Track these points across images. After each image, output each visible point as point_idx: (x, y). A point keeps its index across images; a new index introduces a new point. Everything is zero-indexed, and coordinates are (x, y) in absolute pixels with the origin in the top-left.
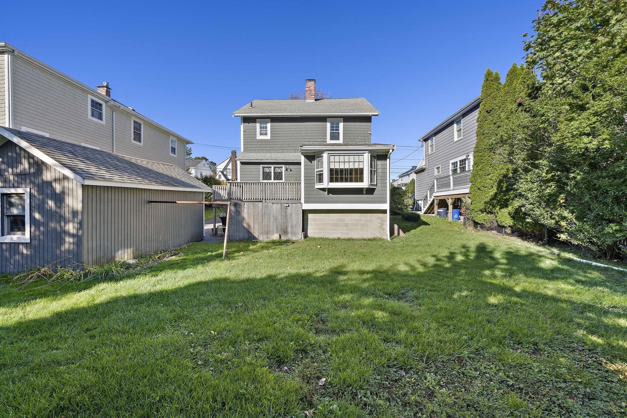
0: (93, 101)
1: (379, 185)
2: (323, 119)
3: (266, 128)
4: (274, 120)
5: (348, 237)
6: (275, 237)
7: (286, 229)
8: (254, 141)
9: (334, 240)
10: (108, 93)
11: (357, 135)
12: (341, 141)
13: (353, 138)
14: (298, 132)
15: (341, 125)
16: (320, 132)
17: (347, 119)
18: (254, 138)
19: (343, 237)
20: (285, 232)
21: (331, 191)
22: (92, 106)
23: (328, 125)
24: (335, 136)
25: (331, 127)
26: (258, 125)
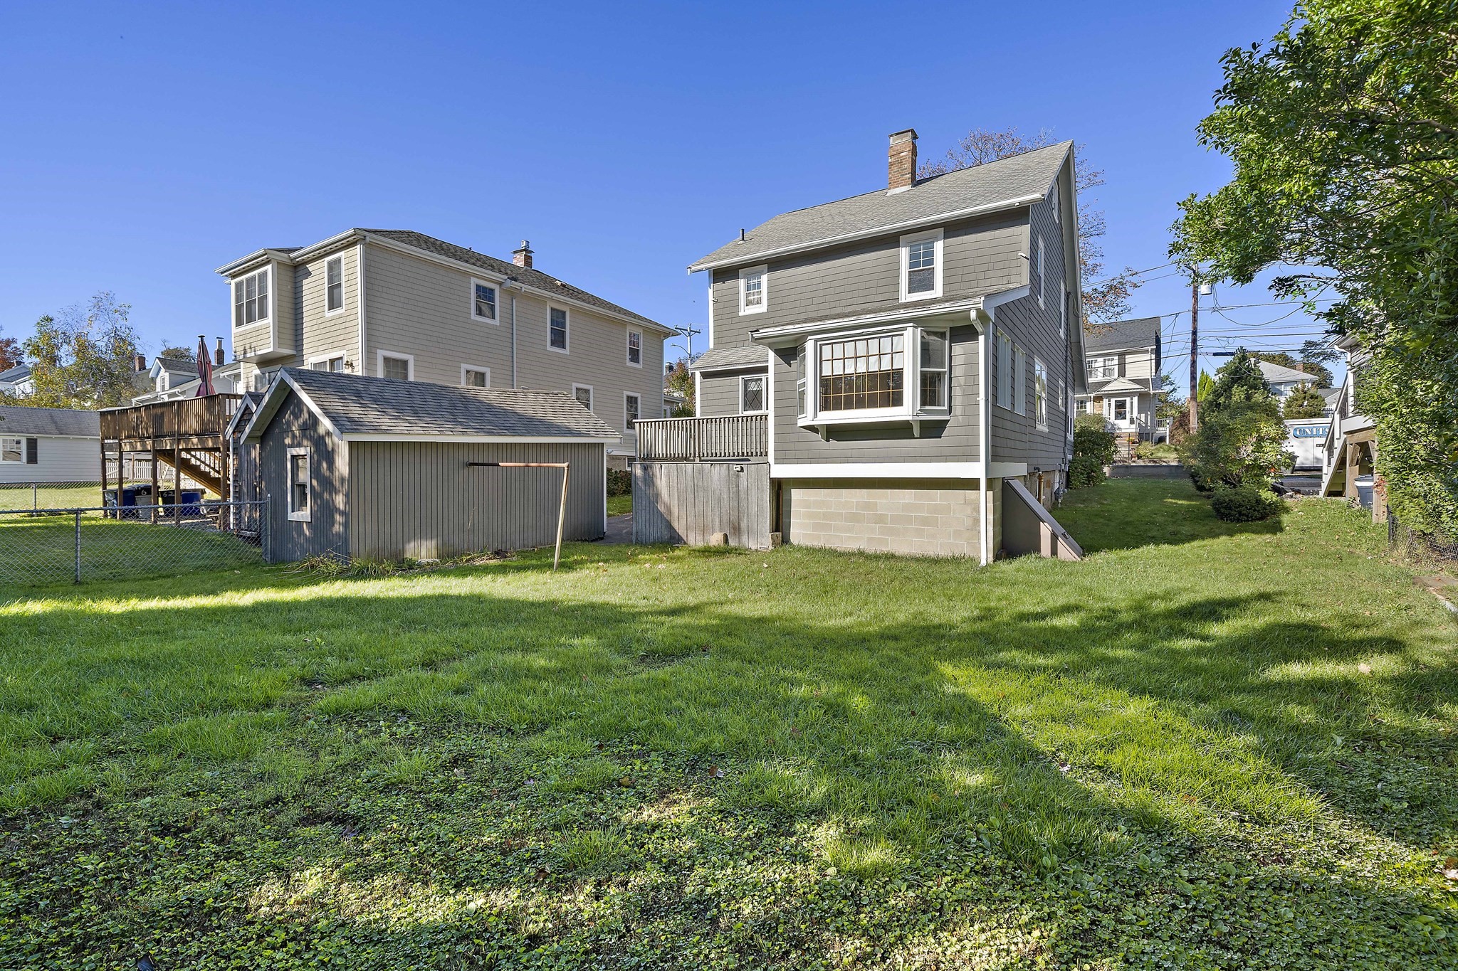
0: (478, 287)
1: (957, 410)
2: (889, 241)
3: (759, 286)
4: (776, 263)
5: (885, 549)
6: (716, 539)
7: (739, 524)
8: (735, 320)
9: (852, 554)
10: (528, 260)
11: (985, 267)
12: (938, 292)
13: (973, 277)
14: (828, 285)
15: (939, 247)
16: (882, 275)
17: (953, 228)
18: (734, 315)
19: (871, 549)
20: (737, 530)
21: (834, 432)
22: (478, 296)
23: (904, 253)
24: (921, 281)
25: (911, 257)
26: (742, 283)
